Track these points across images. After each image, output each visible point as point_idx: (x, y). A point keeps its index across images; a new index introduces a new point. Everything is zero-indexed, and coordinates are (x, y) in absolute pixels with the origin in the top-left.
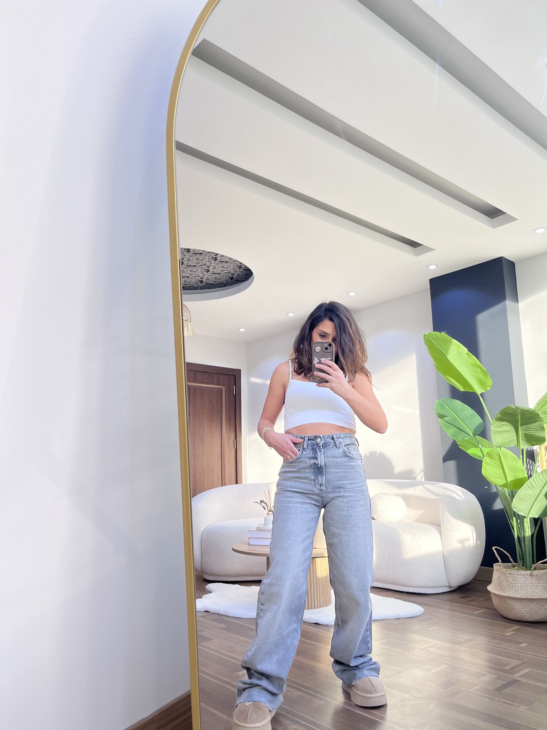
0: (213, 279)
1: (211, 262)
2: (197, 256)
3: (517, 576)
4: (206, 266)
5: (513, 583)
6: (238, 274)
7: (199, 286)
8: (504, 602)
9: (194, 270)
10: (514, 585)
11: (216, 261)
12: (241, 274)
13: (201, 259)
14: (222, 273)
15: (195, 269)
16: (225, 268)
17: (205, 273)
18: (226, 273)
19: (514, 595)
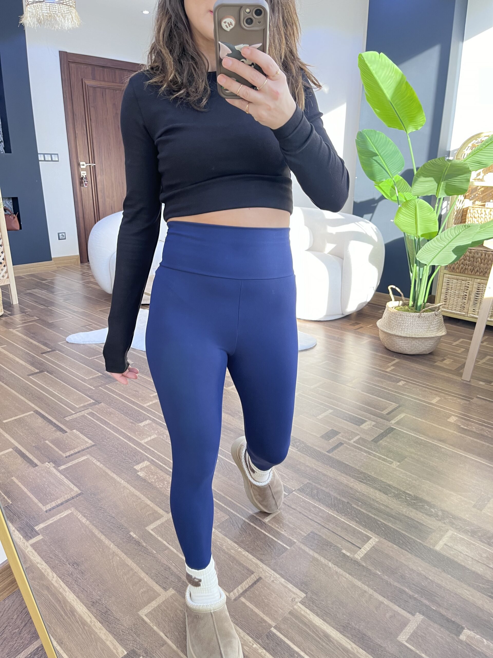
3: (406, 317)
5: (401, 323)
8: (390, 338)
10: (402, 325)
19: (400, 334)
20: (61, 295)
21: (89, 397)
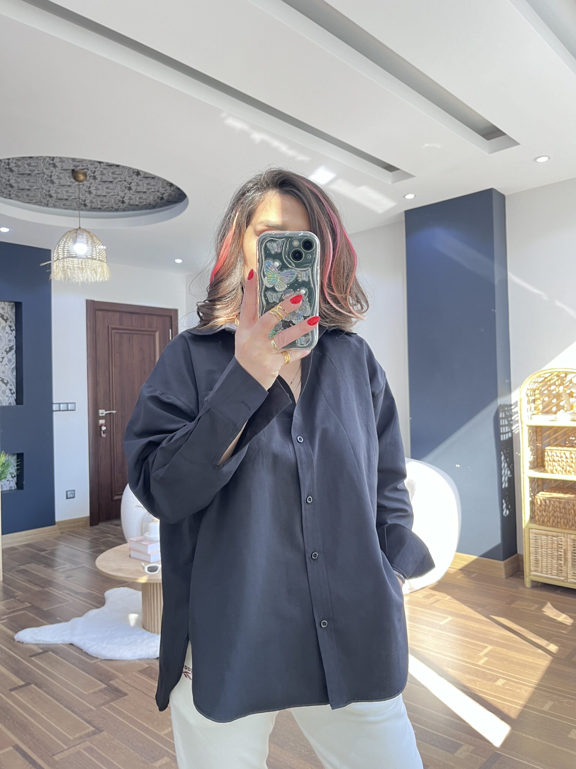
0: (137, 199)
1: (132, 177)
2: (112, 169)
4: (126, 183)
6: (169, 193)
7: (119, 208)
9: (112, 188)
11: (139, 176)
12: (173, 194)
13: (118, 173)
14: (148, 192)
15: (113, 186)
16: (152, 185)
17: (127, 191)
18: (154, 192)
20: (62, 570)
21: (89, 722)
